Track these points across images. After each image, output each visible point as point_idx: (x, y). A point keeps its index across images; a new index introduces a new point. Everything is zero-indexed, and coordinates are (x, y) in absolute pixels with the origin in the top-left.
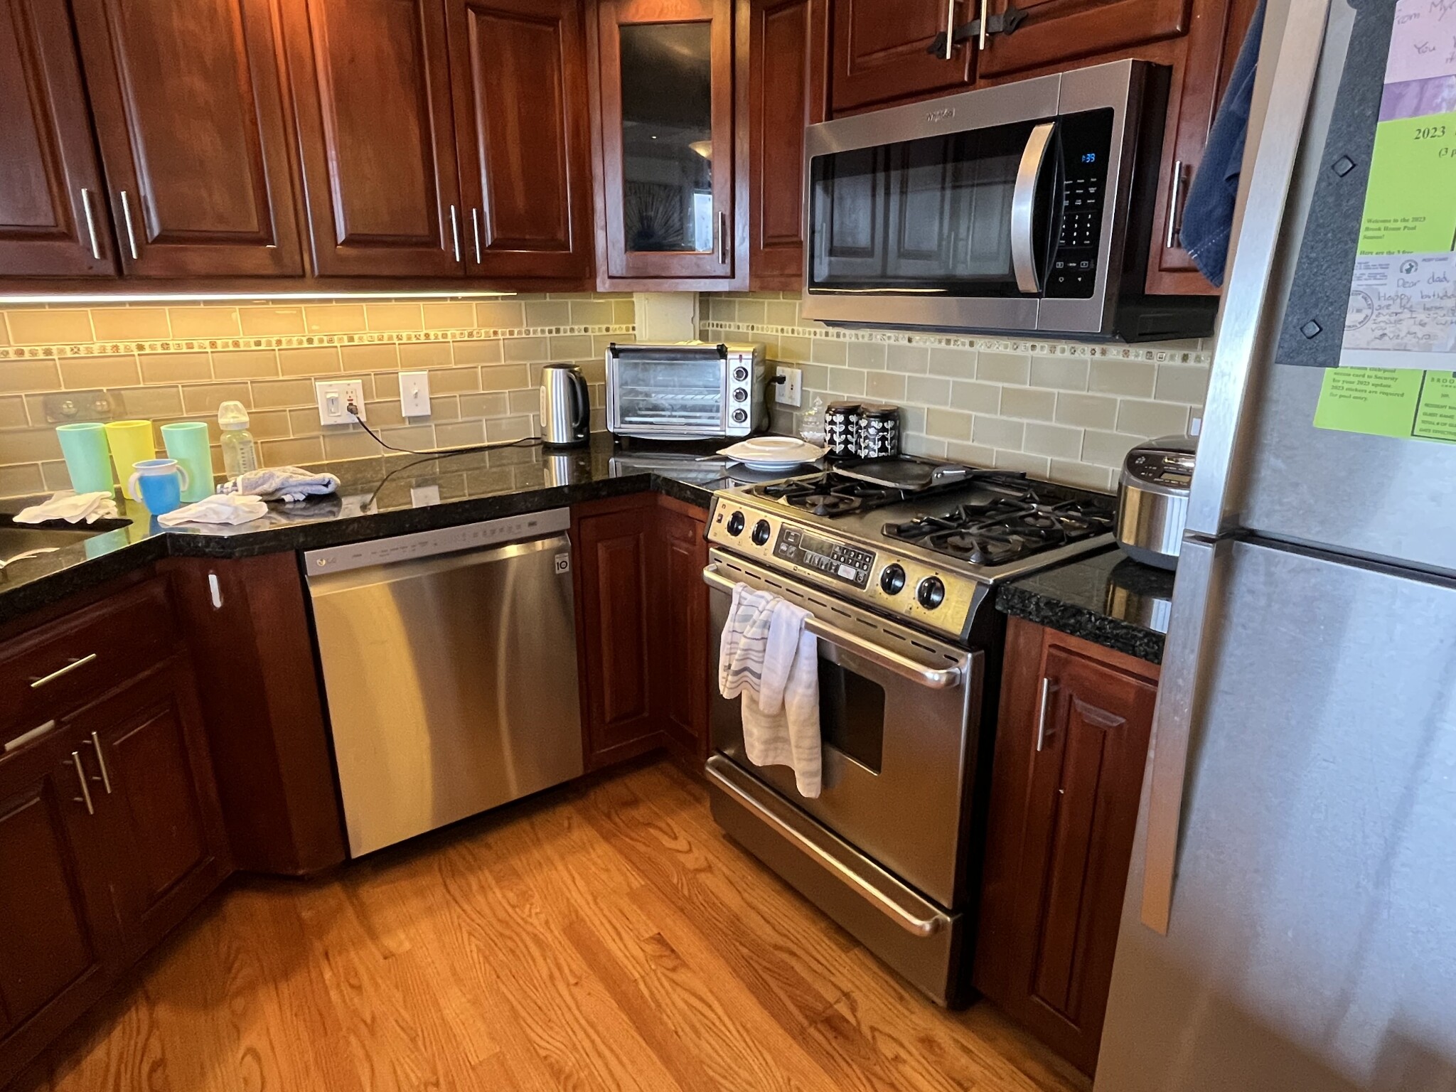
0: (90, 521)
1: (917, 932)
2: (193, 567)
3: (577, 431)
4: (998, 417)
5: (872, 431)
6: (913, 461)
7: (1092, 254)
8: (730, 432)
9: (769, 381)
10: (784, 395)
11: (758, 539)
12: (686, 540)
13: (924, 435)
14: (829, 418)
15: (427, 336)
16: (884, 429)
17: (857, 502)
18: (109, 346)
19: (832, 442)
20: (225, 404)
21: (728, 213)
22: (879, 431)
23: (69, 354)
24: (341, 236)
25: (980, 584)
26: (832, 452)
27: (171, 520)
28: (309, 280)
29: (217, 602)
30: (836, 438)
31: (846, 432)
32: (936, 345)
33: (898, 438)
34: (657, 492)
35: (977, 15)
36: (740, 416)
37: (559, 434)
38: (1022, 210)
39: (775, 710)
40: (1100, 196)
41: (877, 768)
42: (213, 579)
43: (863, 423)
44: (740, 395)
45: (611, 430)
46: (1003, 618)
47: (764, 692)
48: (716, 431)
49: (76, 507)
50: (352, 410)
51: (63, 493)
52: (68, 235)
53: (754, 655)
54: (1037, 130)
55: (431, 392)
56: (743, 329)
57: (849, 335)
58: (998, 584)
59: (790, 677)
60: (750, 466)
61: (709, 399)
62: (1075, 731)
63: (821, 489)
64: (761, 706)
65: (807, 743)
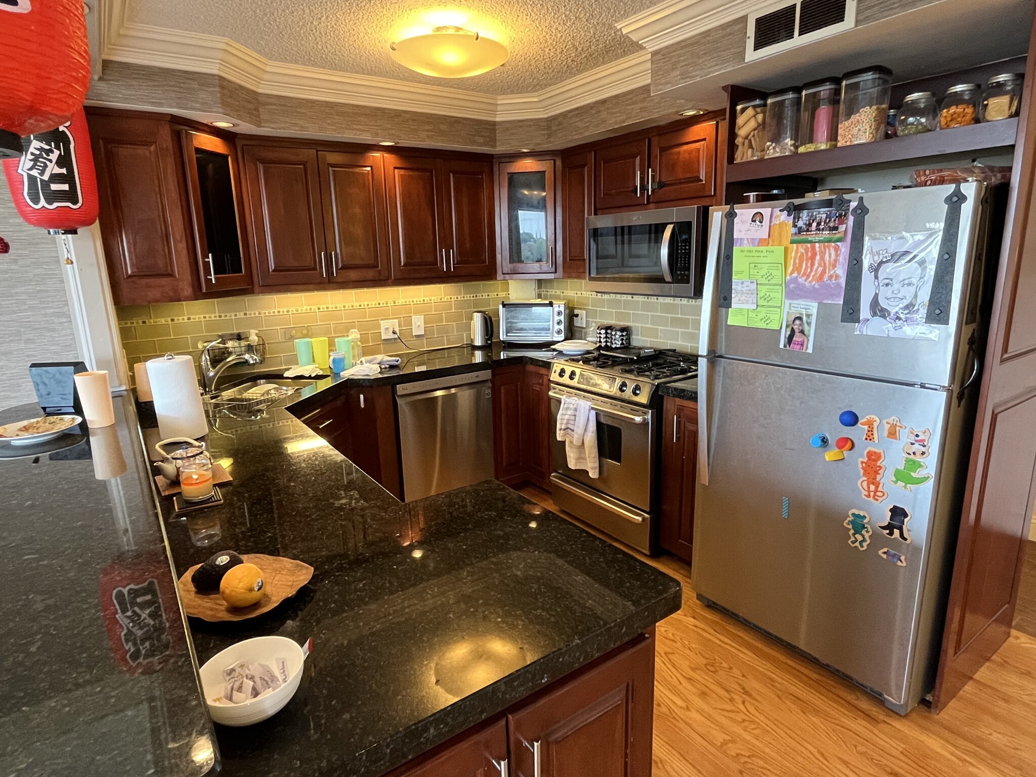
0: (313, 376)
1: (636, 522)
2: (353, 392)
3: (487, 340)
4: (669, 328)
5: (617, 336)
6: (634, 348)
7: (688, 269)
8: (555, 339)
9: (571, 316)
10: (578, 322)
11: (571, 378)
12: (539, 384)
13: (640, 337)
14: (598, 331)
15: (424, 300)
16: (622, 336)
17: (610, 363)
18: (308, 308)
19: (600, 342)
20: (352, 330)
21: (553, 247)
22: (620, 336)
23: (295, 312)
24: (402, 264)
25: (653, 384)
26: (600, 346)
27: (346, 374)
28: (390, 281)
29: (362, 406)
30: (602, 340)
31: (606, 337)
32: (643, 299)
33: (629, 339)
34: (527, 363)
35: (648, 183)
36: (559, 332)
37: (478, 342)
38: (664, 252)
39: (580, 444)
40: (690, 248)
41: (619, 460)
42: (362, 397)
43: (613, 333)
44: (559, 323)
45: (502, 339)
46: (662, 397)
47: (576, 436)
48: (549, 339)
49: (307, 370)
50: (394, 333)
51: (296, 366)
52: (315, 269)
53: (570, 422)
54: (668, 226)
55: (425, 324)
56: (558, 293)
57: (606, 297)
58: (659, 385)
59: (585, 430)
60: (564, 352)
61: (545, 325)
62: (686, 434)
63: (595, 359)
64: (574, 443)
65: (593, 455)
